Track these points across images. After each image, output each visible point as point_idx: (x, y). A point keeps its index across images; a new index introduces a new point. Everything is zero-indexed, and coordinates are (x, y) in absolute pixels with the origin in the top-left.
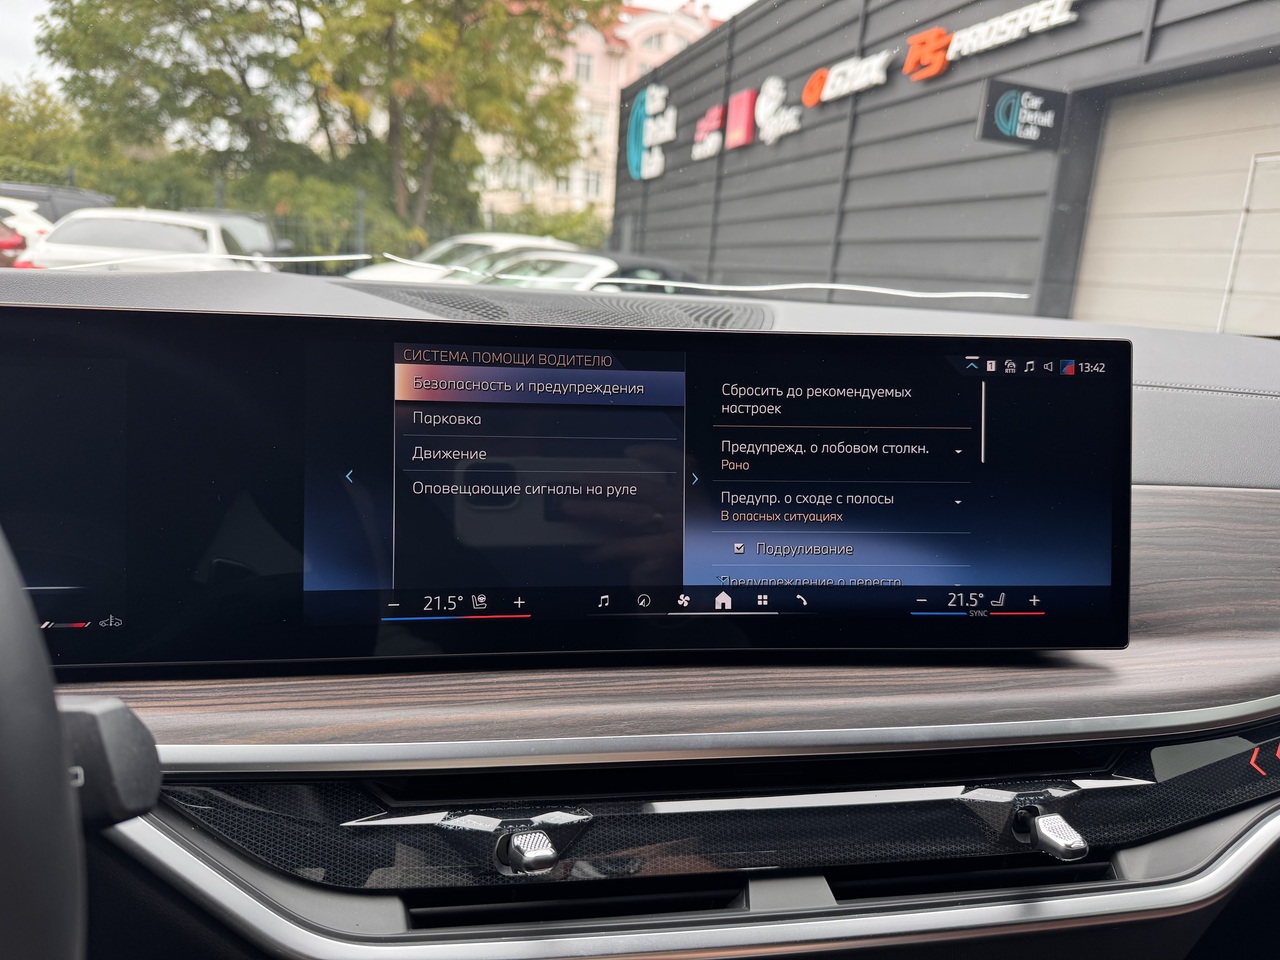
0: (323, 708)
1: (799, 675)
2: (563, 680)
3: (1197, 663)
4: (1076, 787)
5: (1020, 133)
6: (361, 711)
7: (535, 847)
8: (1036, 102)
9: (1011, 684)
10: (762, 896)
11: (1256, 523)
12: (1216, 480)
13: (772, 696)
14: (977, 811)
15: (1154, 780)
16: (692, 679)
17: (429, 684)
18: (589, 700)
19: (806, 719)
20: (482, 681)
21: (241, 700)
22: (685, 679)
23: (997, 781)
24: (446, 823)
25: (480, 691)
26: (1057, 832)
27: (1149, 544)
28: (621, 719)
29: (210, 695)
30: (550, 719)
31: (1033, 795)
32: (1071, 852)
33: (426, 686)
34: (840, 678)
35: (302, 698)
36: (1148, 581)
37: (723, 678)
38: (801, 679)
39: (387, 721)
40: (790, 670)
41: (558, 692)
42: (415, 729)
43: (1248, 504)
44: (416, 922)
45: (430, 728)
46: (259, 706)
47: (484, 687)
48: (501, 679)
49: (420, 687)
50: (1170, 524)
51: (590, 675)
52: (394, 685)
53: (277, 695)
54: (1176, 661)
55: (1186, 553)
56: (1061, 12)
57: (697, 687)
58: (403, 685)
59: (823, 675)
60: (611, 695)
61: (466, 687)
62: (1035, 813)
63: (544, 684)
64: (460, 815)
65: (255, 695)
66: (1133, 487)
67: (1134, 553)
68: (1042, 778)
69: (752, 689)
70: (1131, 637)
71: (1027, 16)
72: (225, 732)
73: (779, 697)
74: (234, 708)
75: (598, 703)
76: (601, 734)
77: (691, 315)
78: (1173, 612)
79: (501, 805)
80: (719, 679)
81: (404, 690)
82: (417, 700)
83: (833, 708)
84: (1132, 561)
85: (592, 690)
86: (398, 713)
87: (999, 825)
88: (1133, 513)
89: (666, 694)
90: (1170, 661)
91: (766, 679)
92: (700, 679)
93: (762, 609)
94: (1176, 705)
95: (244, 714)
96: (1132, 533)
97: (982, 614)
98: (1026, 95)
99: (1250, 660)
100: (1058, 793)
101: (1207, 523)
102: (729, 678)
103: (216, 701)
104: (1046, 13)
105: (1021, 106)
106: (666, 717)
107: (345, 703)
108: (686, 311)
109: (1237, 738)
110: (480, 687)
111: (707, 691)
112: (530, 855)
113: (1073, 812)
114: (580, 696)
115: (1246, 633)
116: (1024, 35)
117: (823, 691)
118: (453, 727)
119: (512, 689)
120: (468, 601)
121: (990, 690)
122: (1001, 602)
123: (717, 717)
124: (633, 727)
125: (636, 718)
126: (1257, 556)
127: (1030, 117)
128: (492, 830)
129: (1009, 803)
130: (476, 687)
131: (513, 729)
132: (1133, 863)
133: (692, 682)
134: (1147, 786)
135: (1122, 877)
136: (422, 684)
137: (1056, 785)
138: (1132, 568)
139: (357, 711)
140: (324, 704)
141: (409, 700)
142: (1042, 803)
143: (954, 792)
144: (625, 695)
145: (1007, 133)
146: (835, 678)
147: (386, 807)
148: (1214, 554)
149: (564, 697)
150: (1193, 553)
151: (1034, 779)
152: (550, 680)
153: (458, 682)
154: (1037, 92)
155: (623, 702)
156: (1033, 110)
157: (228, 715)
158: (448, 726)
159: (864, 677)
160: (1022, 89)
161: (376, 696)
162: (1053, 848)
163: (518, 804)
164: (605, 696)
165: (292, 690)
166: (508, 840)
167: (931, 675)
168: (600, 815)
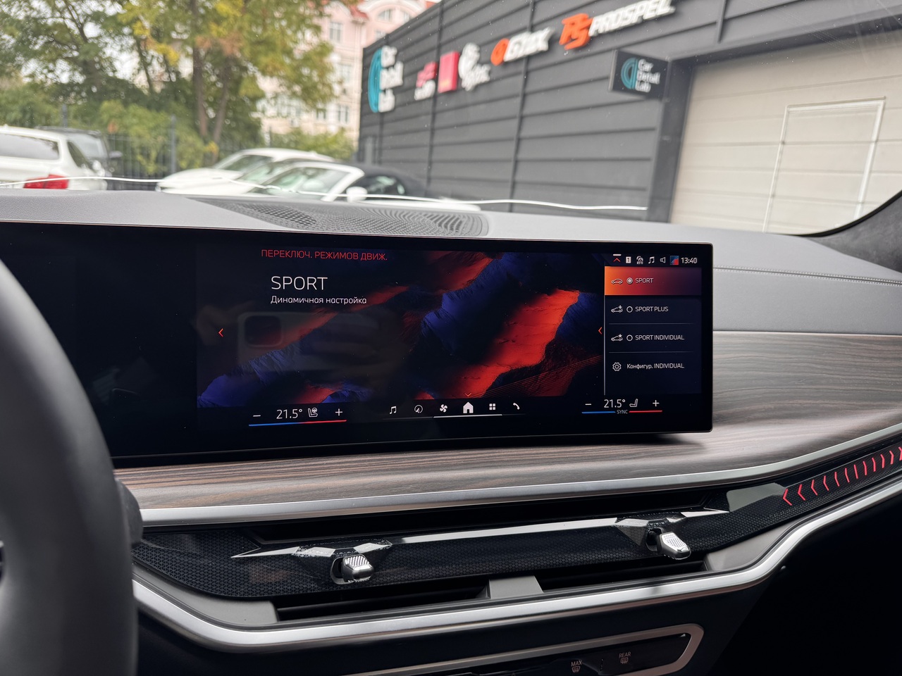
0: (216, 483)
1: (515, 453)
2: (369, 461)
3: (752, 440)
4: (684, 516)
5: (638, 87)
6: (241, 484)
7: (358, 565)
8: (648, 67)
9: (643, 455)
10: (498, 589)
11: (786, 353)
12: (762, 328)
13: (501, 466)
14: (625, 532)
15: (728, 510)
16: (450, 458)
17: (282, 466)
18: (387, 472)
19: (521, 479)
20: (316, 463)
21: (160, 480)
22: (446, 458)
23: (636, 514)
24: (299, 553)
25: (316, 469)
26: (673, 543)
27: (724, 368)
28: (408, 484)
29: (138, 477)
30: (364, 485)
31: (658, 522)
32: (681, 554)
33: (280, 468)
34: (540, 454)
35: (200, 478)
36: (723, 390)
37: (469, 456)
38: (517, 455)
39: (259, 490)
40: (510, 450)
41: (367, 469)
42: (278, 494)
43: (781, 342)
44: (282, 617)
45: (287, 493)
46: (173, 484)
47: (318, 467)
48: (328, 462)
49: (276, 468)
50: (737, 355)
51: (385, 458)
52: (259, 468)
53: (184, 476)
54: (741, 438)
55: (745, 373)
56: (664, 7)
57: (453, 462)
58: (265, 467)
59: (530, 452)
60: (400, 469)
61: (307, 468)
62: (659, 532)
63: (357, 464)
64: (308, 548)
65: (168, 477)
66: (714, 332)
67: (715, 373)
68: (663, 511)
69: (487, 462)
70: (714, 425)
71: (642, 8)
72: (152, 501)
73: (505, 466)
74: (157, 485)
75: (393, 474)
76: (397, 493)
77: (435, 222)
78: (738, 409)
79: (334, 540)
80: (467, 457)
81: (266, 471)
82: (276, 476)
83: (537, 472)
84: (714, 378)
85: (387, 467)
86: (266, 484)
87: (638, 541)
88: (714, 349)
89: (435, 467)
90: (737, 439)
91: (495, 456)
92: (455, 458)
93: (492, 412)
94: (740, 465)
95: (164, 489)
96: (714, 361)
97: (624, 412)
98: (642, 62)
99: (782, 437)
100: (671, 520)
101: (757, 355)
102: (472, 456)
103: (143, 481)
104: (655, 6)
105: (638, 69)
106: (436, 481)
107: (229, 479)
108: (432, 219)
109: (774, 485)
110: (316, 467)
111: (460, 465)
112: (356, 569)
113: (682, 531)
114: (381, 470)
115: (780, 421)
116: (640, 21)
117: (531, 462)
118: (302, 492)
119: (336, 468)
120: (305, 412)
121: (631, 458)
122: (635, 405)
123: (468, 480)
124: (416, 488)
125: (417, 483)
126: (786, 374)
127: (644, 77)
128: (329, 556)
129: (644, 527)
130: (313, 467)
131: (341, 492)
132: (717, 560)
133: (450, 460)
134: (724, 514)
135: (710, 569)
136: (277, 466)
137: (671, 516)
138: (714, 382)
139: (239, 484)
140: (216, 480)
141: (271, 476)
142: (663, 526)
143: (610, 522)
144: (409, 469)
145: (629, 87)
146: (537, 454)
147: (260, 545)
148: (762, 373)
149: (371, 471)
150: (749, 372)
151: (658, 512)
152: (360, 461)
153: (301, 464)
154: (648, 60)
155: (409, 473)
156: (646, 72)
157: (153, 490)
158: (298, 492)
159: (555, 453)
160: (639, 57)
161: (249, 475)
162: (669, 552)
163: (344, 539)
164: (397, 469)
165: (192, 473)
166: (341, 561)
167: (594, 450)
168: (396, 543)
